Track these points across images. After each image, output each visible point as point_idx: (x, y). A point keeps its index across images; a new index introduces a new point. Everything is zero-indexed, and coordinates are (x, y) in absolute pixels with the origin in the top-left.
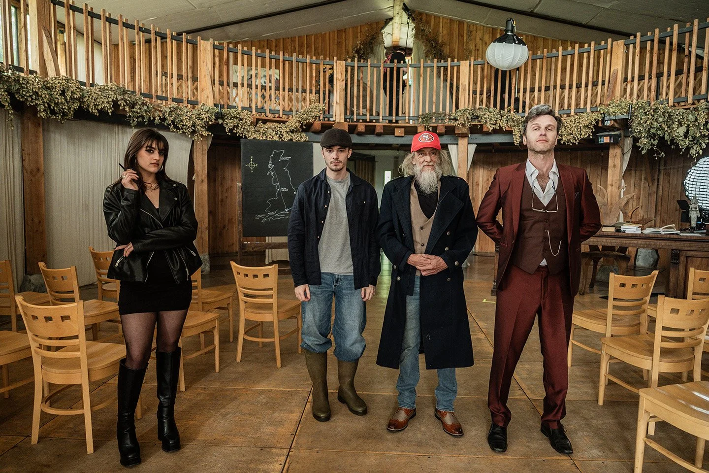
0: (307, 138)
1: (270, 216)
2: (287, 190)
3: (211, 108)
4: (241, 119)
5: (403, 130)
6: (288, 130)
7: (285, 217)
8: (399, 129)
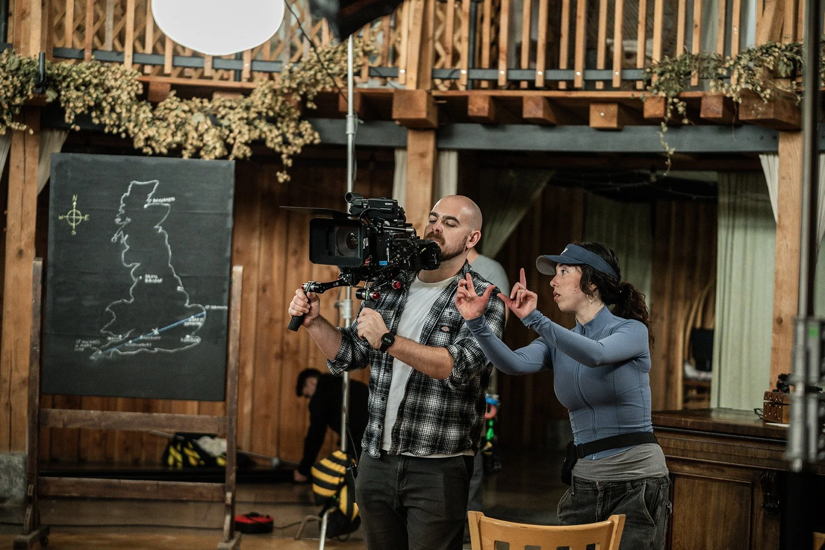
0: (317, 135)
1: (113, 345)
2: (160, 281)
3: (25, 61)
4: (108, 91)
5: (614, 109)
6: (253, 115)
7: (152, 348)
8: (602, 107)
